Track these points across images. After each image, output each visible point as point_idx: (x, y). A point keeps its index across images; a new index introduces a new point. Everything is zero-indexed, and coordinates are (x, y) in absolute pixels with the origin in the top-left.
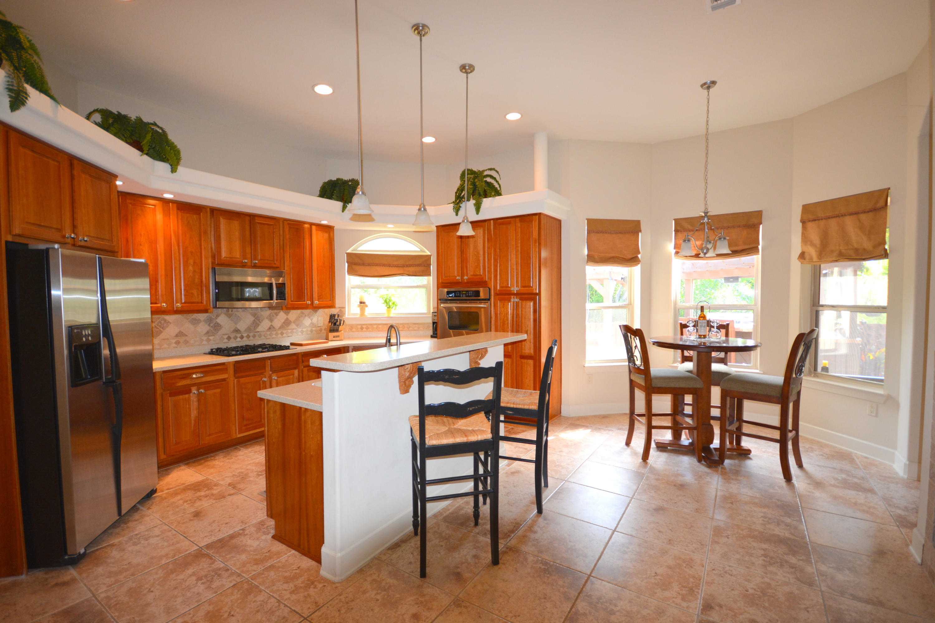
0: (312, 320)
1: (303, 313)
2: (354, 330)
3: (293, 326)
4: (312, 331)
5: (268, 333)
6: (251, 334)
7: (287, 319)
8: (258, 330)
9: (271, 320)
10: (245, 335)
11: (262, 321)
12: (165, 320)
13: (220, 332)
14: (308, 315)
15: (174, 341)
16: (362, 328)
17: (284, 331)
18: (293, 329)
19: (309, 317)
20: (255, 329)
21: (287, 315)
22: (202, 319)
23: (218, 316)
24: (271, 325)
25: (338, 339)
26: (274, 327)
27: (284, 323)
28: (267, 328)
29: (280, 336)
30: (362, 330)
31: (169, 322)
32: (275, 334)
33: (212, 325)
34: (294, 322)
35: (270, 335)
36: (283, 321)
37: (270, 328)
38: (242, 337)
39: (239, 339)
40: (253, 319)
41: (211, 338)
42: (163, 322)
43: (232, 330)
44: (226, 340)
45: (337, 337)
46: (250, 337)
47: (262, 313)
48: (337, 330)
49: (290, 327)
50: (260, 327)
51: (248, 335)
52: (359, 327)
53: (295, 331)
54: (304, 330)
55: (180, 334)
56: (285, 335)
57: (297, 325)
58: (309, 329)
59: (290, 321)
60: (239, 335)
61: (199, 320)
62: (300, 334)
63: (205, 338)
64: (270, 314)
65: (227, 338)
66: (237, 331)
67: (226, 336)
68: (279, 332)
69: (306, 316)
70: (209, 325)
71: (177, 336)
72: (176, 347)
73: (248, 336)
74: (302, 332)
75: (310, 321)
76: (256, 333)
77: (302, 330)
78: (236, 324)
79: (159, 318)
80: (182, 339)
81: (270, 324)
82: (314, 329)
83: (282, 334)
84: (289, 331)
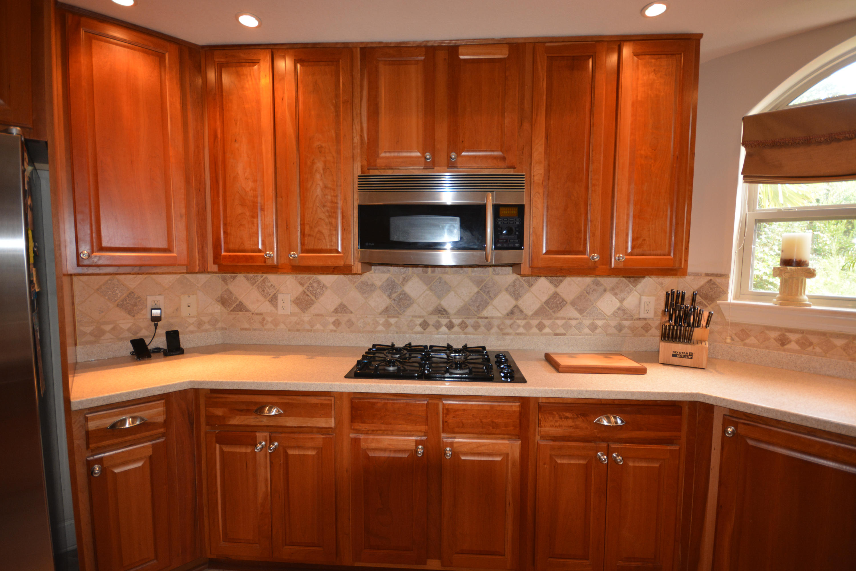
0: (622, 301)
1: (598, 284)
3: (570, 312)
4: (620, 328)
5: (508, 322)
6: (470, 322)
7: (556, 295)
8: (485, 313)
9: (516, 295)
10: (456, 321)
11: (496, 295)
13: (409, 312)
14: (613, 289)
15: (331, 320)
17: (547, 322)
18: (570, 319)
19: (615, 294)
20: (478, 311)
21: (556, 286)
22: (378, 283)
23: (406, 280)
24: (516, 306)
26: (521, 311)
27: (547, 302)
28: (505, 312)
29: (535, 330)
32: (524, 327)
33: (394, 296)
34: (573, 304)
35: (511, 326)
36: (545, 298)
37: (512, 313)
38: (450, 326)
39: (444, 329)
40: (476, 290)
41: (393, 321)
43: (431, 309)
44: (419, 329)
46: (466, 327)
47: (497, 278)
49: (561, 314)
50: (490, 307)
51: (463, 322)
53: (573, 323)
54: (600, 323)
55: (341, 309)
56: (547, 330)
57: (581, 311)
58: (613, 323)
59: (563, 300)
60: (444, 321)
61: (373, 285)
62: (587, 330)
63: (382, 320)
64: (514, 282)
65: (420, 325)
66: (441, 312)
67: (419, 321)
68: (534, 322)
69: (605, 290)
70: (389, 296)
71: (336, 311)
72: (335, 331)
73: (463, 326)
74: (593, 327)
75: (618, 304)
76: (480, 320)
77: (593, 324)
78: (440, 297)
79: (310, 279)
80: (344, 318)
81: (513, 303)
82: (627, 323)
83: (541, 327)
84: (560, 322)
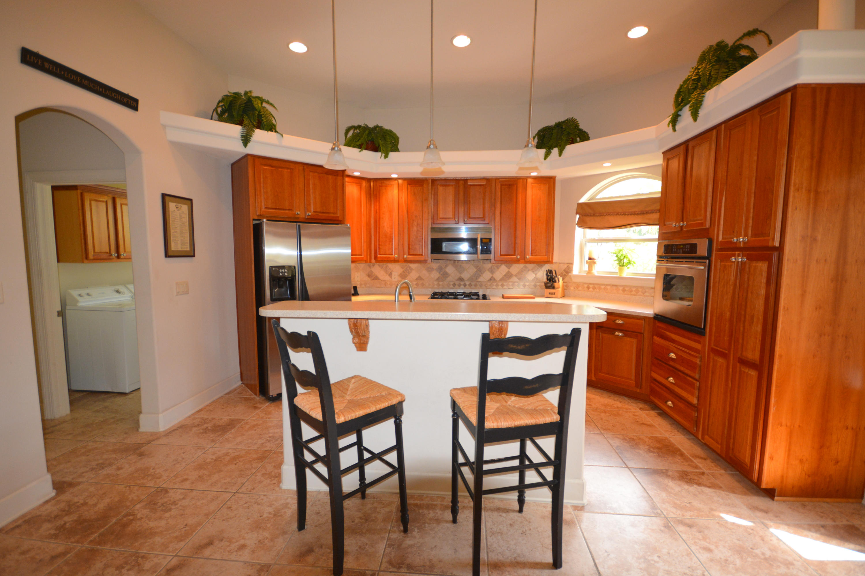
0: (536, 275)
1: (526, 267)
2: (580, 288)
3: (515, 279)
4: (535, 286)
5: (489, 283)
6: (473, 283)
7: (509, 272)
8: (479, 280)
9: (492, 272)
10: (467, 283)
11: (484, 272)
12: (410, 267)
13: (448, 279)
14: (532, 269)
15: (415, 283)
16: (588, 288)
17: (505, 284)
18: (515, 282)
19: (533, 272)
20: (476, 279)
21: (509, 268)
22: (435, 268)
23: (446, 266)
24: (492, 277)
25: (553, 296)
26: (494, 279)
27: (505, 275)
28: (488, 279)
29: (500, 287)
30: (588, 289)
31: (412, 269)
32: (496, 285)
33: (441, 273)
34: (516, 276)
35: (490, 285)
36: (504, 274)
37: (491, 279)
38: (465, 285)
39: (462, 286)
40: (475, 270)
41: (441, 283)
42: (408, 268)
43: (457, 278)
44: (452, 286)
45: (552, 294)
46: (472, 285)
47: (484, 265)
48: (553, 287)
49: (511, 280)
50: (481, 277)
51: (470, 283)
52: (586, 286)
53: (516, 284)
54: (527, 284)
55: (419, 278)
56: (505, 287)
57: (519, 279)
58: (533, 284)
59: (512, 274)
60: (462, 283)
61: (433, 268)
62: (522, 287)
63: (436, 283)
64: (491, 267)
65: (452, 285)
66: (461, 279)
67: (452, 283)
68: (500, 284)
69: (529, 270)
70: (439, 273)
71: (417, 279)
72: (416, 288)
73: (470, 285)
74: (524, 286)
75: (534, 276)
76: (477, 283)
77: (524, 284)
78: (460, 273)
79: (406, 266)
80: (421, 282)
81: (491, 275)
82: (538, 284)
83: (503, 285)
84: (510, 284)
